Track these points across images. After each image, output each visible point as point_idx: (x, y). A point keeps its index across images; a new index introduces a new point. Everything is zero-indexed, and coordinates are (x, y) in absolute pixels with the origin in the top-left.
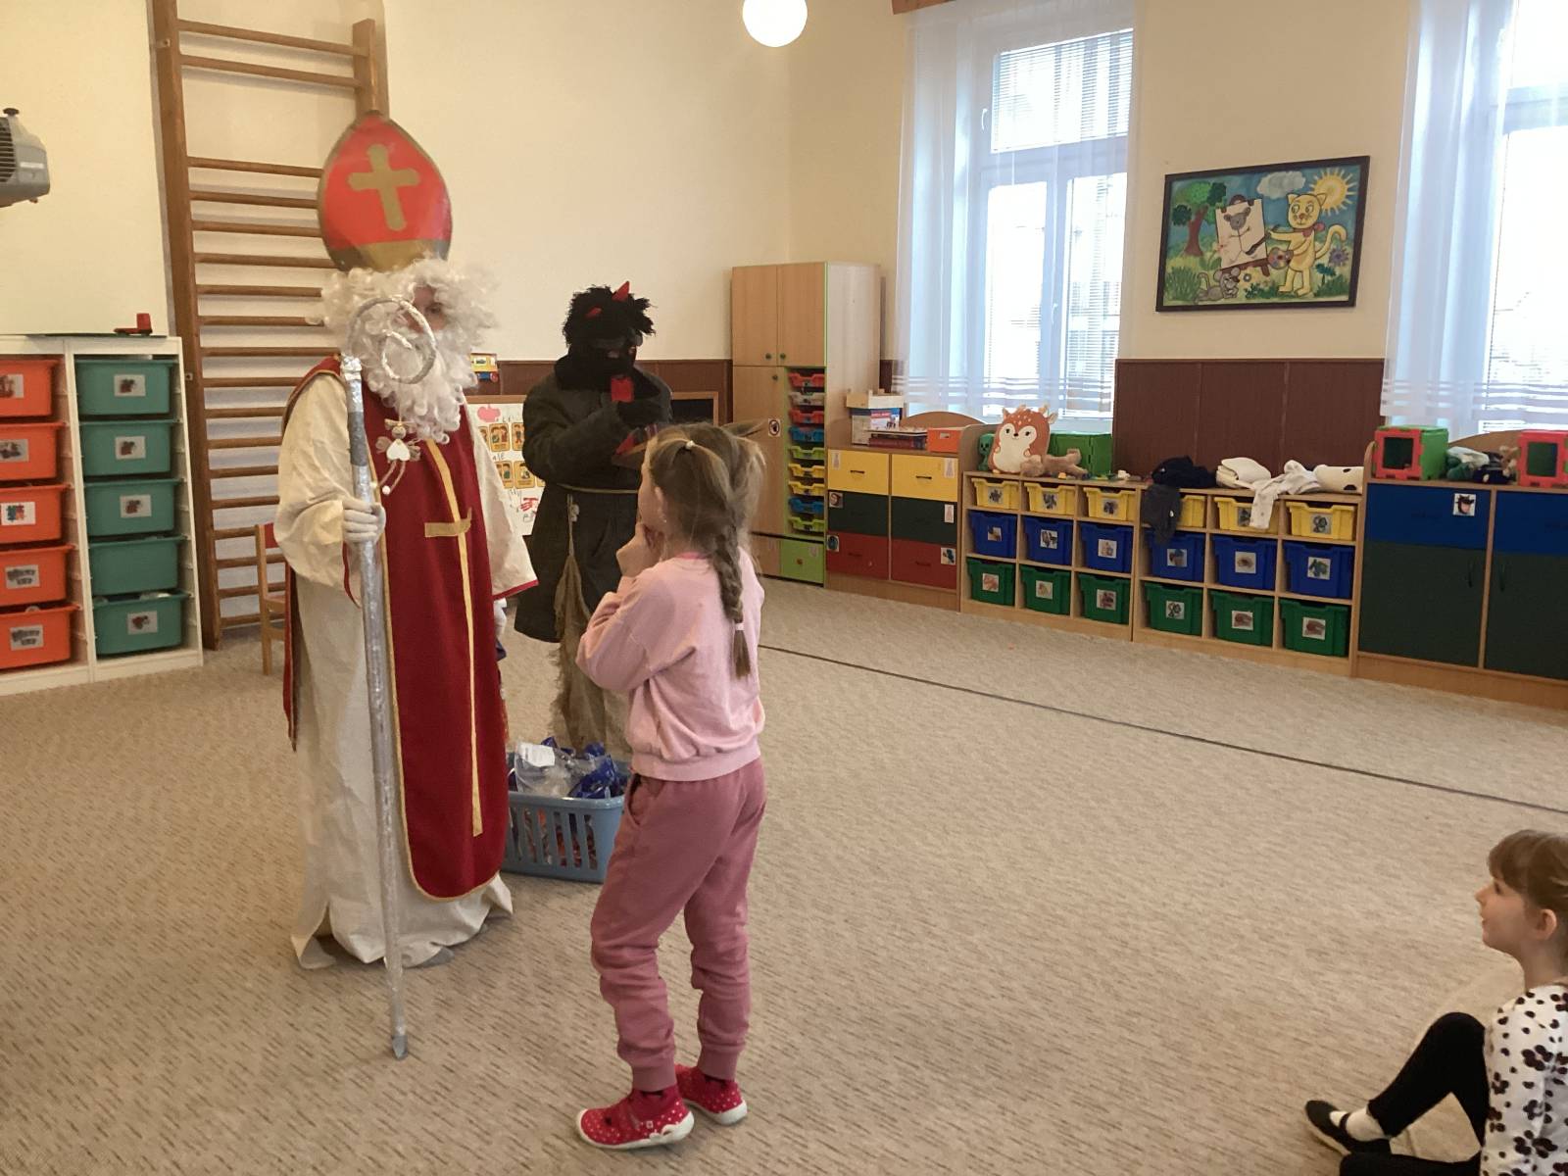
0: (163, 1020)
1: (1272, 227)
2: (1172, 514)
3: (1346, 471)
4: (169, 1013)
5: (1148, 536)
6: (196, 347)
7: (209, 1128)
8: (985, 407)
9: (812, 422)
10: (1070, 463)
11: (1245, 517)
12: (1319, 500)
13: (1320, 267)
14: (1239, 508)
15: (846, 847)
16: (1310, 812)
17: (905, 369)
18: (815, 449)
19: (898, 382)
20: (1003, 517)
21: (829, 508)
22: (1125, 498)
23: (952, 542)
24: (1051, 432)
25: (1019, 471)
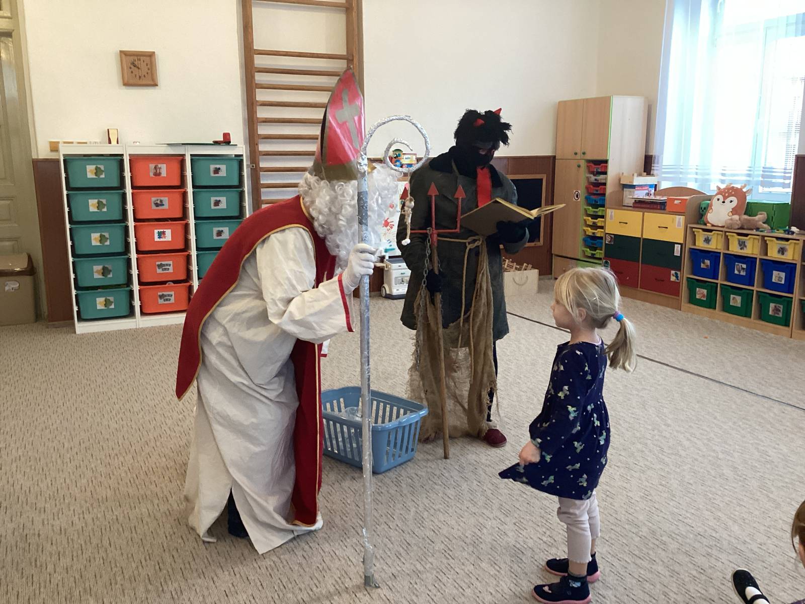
6: (257, 150)
9: (599, 192)
10: (759, 221)
17: (660, 161)
18: (600, 208)
19: (656, 168)
20: (712, 253)
21: (606, 244)
22: (793, 245)
23: (678, 268)
24: (747, 201)
25: (723, 225)
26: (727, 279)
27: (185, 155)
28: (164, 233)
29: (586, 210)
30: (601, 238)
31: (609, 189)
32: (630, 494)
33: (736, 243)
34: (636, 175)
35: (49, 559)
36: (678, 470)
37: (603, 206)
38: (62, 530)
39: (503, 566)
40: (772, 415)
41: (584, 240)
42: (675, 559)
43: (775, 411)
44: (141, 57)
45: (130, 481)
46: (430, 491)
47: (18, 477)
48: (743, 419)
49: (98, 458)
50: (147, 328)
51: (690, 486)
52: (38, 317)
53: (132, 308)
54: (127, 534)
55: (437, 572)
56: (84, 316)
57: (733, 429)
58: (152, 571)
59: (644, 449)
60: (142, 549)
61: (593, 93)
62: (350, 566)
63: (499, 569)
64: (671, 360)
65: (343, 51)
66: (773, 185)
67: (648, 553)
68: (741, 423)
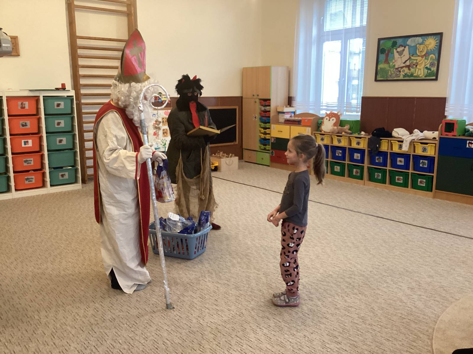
0: (56, 299)
1: (411, 55)
2: (378, 146)
3: (433, 133)
4: (59, 296)
5: (370, 152)
6: (79, 93)
7: (65, 332)
8: (321, 111)
9: (267, 116)
10: (346, 129)
11: (400, 147)
12: (424, 142)
13: (427, 68)
14: (399, 144)
15: (266, 250)
16: (414, 242)
17: (295, 100)
18: (267, 124)
19: (294, 103)
21: (272, 143)
22: (363, 140)
25: (330, 131)
26: (333, 158)
27: (39, 96)
28: (28, 141)
29: (260, 125)
30: (269, 139)
31: (272, 114)
33: (336, 140)
34: (285, 107)
35: (33, 313)
36: (329, 246)
37: (269, 123)
40: (363, 219)
41: (260, 141)
42: (337, 280)
45: (57, 275)
46: (219, 265)
49: (31, 266)
53: (9, 187)
58: (94, 312)
61: (259, 64)
65: (126, 38)
66: (352, 112)
68: (351, 224)
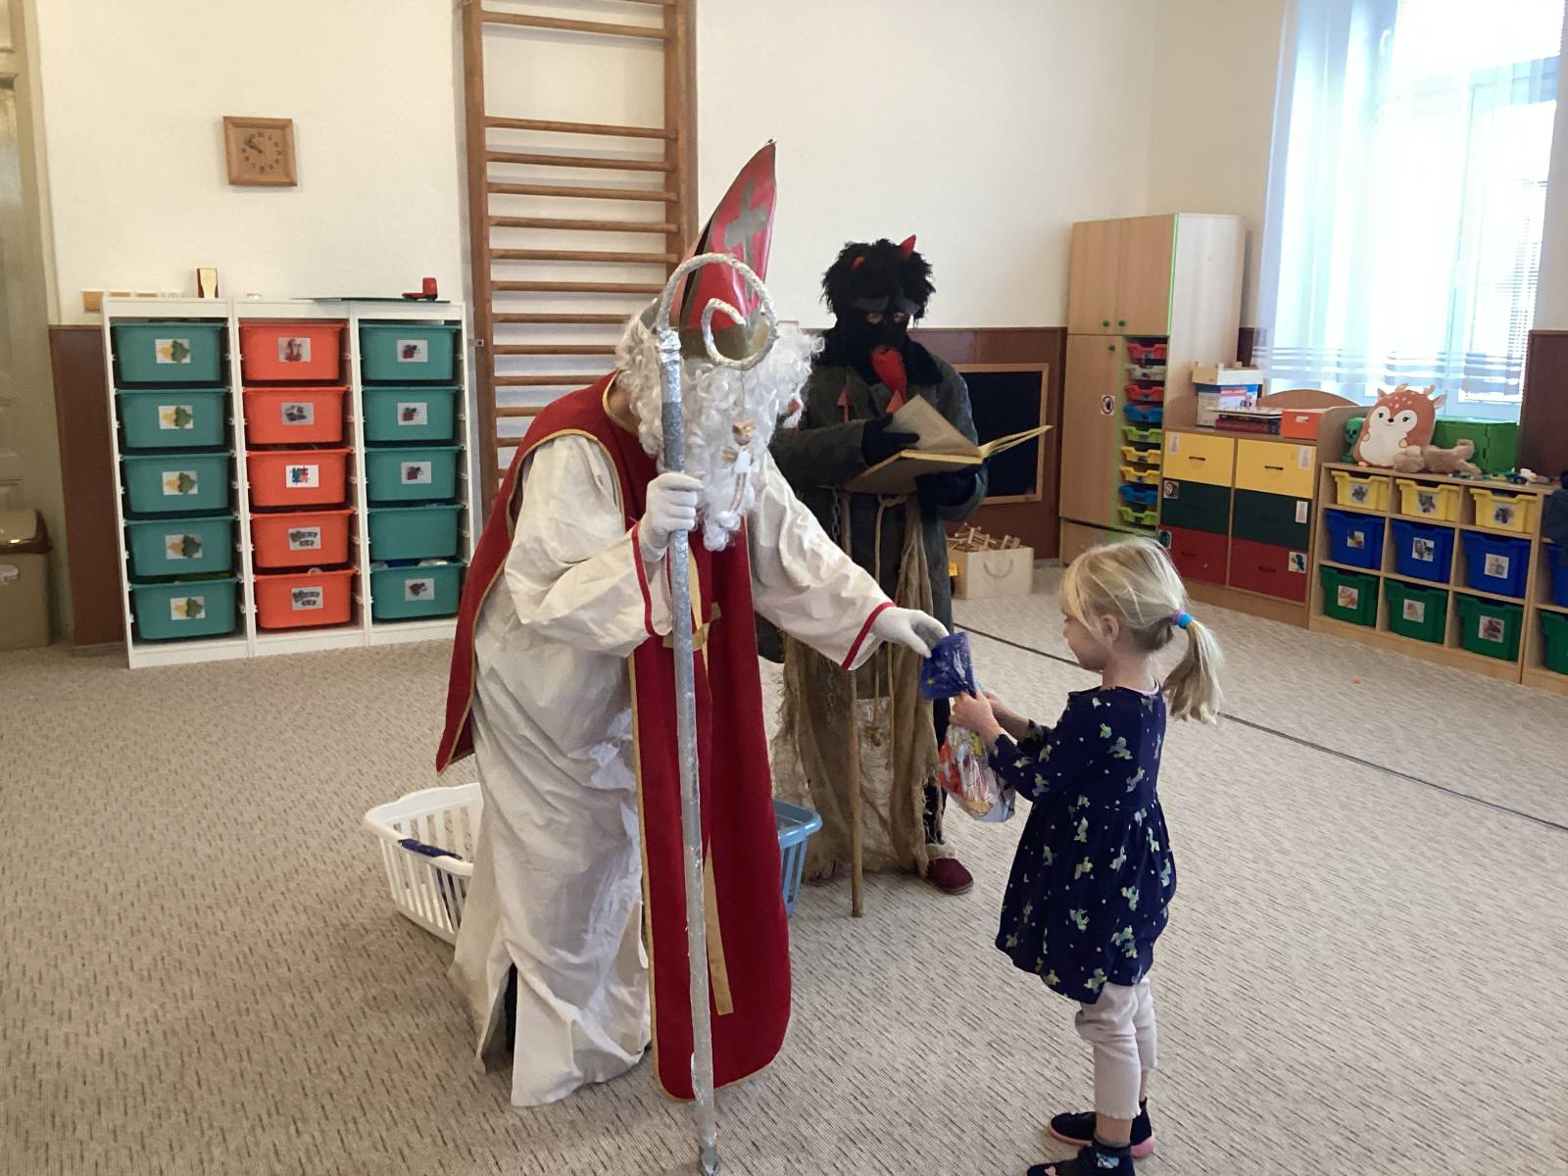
5: (1550, 554)
6: (488, 314)
9: (1150, 399)
10: (1458, 457)
17: (1268, 339)
18: (1151, 430)
19: (1260, 354)
20: (1368, 519)
21: (1164, 500)
22: (1524, 503)
23: (1303, 546)
24: (1437, 418)
25: (1390, 464)
26: (1398, 571)
27: (345, 321)
28: (305, 470)
29: (1125, 433)
30: (1154, 487)
31: (1171, 394)
32: (1213, 987)
33: (1415, 499)
34: (1221, 366)
35: (78, 1112)
36: (1304, 939)
37: (1158, 425)
38: (105, 1053)
39: (968, 1126)
40: (1483, 831)
41: (1122, 491)
42: (1300, 1113)
43: (1489, 824)
44: (264, 131)
45: (238, 959)
46: (826, 981)
47: (18, 950)
48: (1430, 839)
49: (174, 914)
50: (270, 657)
51: (1328, 971)
52: (54, 634)
53: (239, 619)
54: (232, 1063)
55: (840, 1139)
56: (144, 635)
57: (1410, 860)
58: (283, 1137)
59: (1239, 899)
60: (261, 1092)
61: (1138, 207)
62: (670, 1128)
63: (959, 1132)
64: (1291, 726)
65: (659, 124)
66: (1487, 388)
67: (1248, 1102)
68: (1424, 849)
